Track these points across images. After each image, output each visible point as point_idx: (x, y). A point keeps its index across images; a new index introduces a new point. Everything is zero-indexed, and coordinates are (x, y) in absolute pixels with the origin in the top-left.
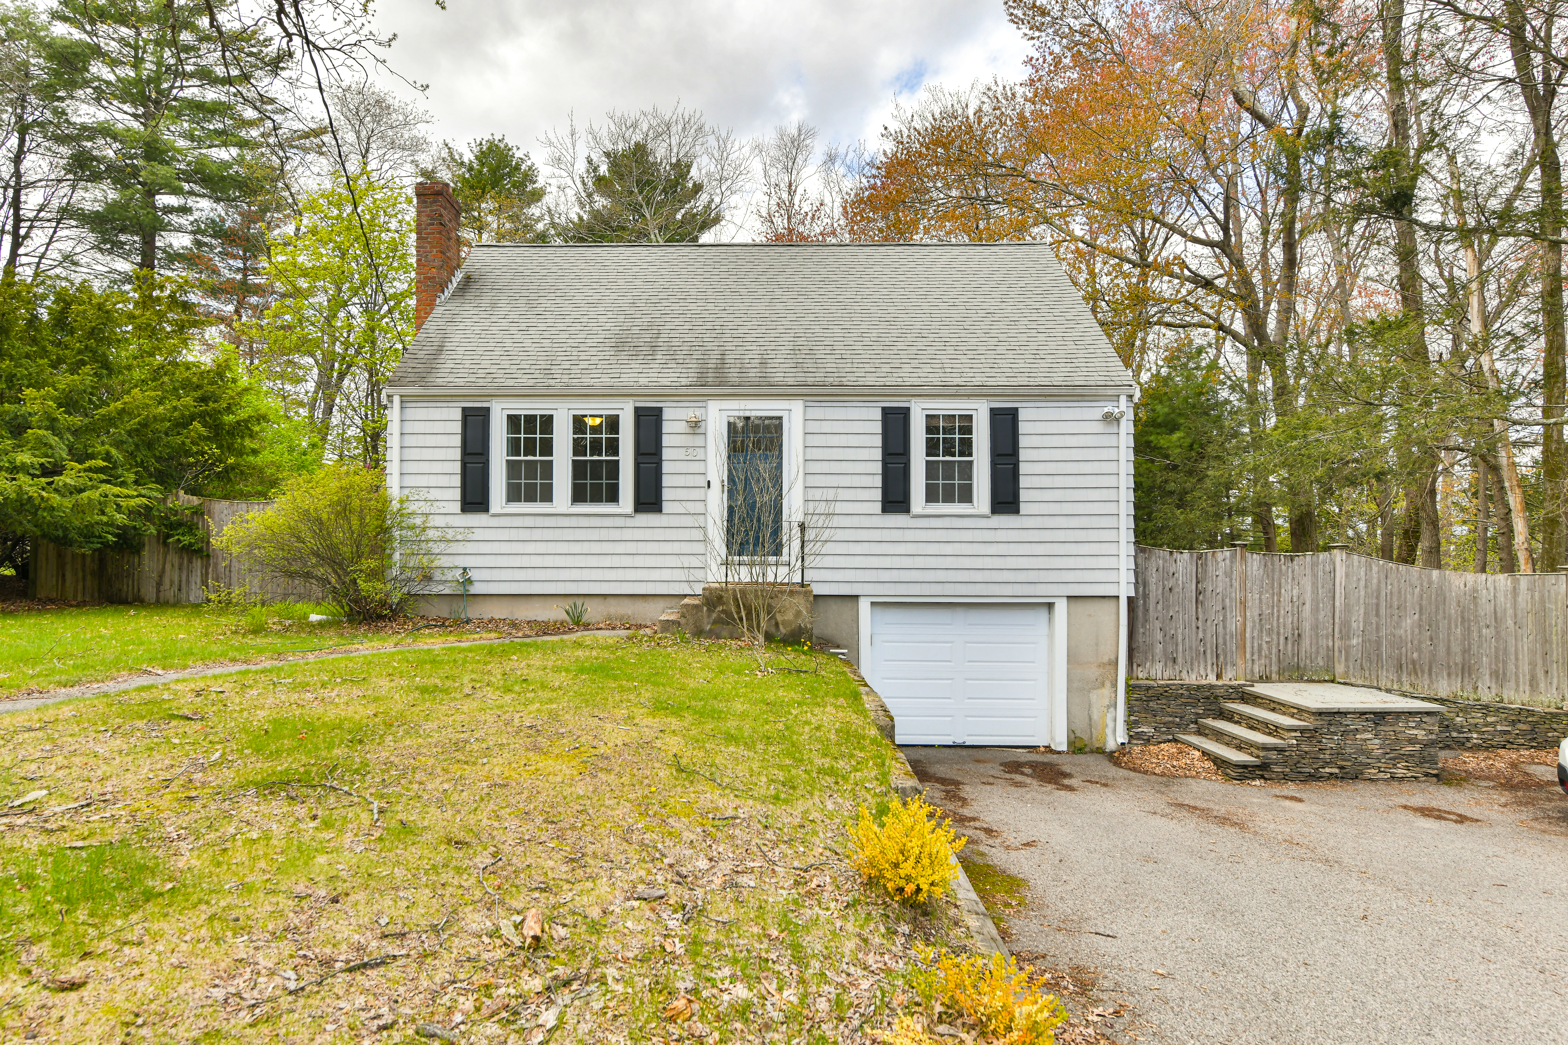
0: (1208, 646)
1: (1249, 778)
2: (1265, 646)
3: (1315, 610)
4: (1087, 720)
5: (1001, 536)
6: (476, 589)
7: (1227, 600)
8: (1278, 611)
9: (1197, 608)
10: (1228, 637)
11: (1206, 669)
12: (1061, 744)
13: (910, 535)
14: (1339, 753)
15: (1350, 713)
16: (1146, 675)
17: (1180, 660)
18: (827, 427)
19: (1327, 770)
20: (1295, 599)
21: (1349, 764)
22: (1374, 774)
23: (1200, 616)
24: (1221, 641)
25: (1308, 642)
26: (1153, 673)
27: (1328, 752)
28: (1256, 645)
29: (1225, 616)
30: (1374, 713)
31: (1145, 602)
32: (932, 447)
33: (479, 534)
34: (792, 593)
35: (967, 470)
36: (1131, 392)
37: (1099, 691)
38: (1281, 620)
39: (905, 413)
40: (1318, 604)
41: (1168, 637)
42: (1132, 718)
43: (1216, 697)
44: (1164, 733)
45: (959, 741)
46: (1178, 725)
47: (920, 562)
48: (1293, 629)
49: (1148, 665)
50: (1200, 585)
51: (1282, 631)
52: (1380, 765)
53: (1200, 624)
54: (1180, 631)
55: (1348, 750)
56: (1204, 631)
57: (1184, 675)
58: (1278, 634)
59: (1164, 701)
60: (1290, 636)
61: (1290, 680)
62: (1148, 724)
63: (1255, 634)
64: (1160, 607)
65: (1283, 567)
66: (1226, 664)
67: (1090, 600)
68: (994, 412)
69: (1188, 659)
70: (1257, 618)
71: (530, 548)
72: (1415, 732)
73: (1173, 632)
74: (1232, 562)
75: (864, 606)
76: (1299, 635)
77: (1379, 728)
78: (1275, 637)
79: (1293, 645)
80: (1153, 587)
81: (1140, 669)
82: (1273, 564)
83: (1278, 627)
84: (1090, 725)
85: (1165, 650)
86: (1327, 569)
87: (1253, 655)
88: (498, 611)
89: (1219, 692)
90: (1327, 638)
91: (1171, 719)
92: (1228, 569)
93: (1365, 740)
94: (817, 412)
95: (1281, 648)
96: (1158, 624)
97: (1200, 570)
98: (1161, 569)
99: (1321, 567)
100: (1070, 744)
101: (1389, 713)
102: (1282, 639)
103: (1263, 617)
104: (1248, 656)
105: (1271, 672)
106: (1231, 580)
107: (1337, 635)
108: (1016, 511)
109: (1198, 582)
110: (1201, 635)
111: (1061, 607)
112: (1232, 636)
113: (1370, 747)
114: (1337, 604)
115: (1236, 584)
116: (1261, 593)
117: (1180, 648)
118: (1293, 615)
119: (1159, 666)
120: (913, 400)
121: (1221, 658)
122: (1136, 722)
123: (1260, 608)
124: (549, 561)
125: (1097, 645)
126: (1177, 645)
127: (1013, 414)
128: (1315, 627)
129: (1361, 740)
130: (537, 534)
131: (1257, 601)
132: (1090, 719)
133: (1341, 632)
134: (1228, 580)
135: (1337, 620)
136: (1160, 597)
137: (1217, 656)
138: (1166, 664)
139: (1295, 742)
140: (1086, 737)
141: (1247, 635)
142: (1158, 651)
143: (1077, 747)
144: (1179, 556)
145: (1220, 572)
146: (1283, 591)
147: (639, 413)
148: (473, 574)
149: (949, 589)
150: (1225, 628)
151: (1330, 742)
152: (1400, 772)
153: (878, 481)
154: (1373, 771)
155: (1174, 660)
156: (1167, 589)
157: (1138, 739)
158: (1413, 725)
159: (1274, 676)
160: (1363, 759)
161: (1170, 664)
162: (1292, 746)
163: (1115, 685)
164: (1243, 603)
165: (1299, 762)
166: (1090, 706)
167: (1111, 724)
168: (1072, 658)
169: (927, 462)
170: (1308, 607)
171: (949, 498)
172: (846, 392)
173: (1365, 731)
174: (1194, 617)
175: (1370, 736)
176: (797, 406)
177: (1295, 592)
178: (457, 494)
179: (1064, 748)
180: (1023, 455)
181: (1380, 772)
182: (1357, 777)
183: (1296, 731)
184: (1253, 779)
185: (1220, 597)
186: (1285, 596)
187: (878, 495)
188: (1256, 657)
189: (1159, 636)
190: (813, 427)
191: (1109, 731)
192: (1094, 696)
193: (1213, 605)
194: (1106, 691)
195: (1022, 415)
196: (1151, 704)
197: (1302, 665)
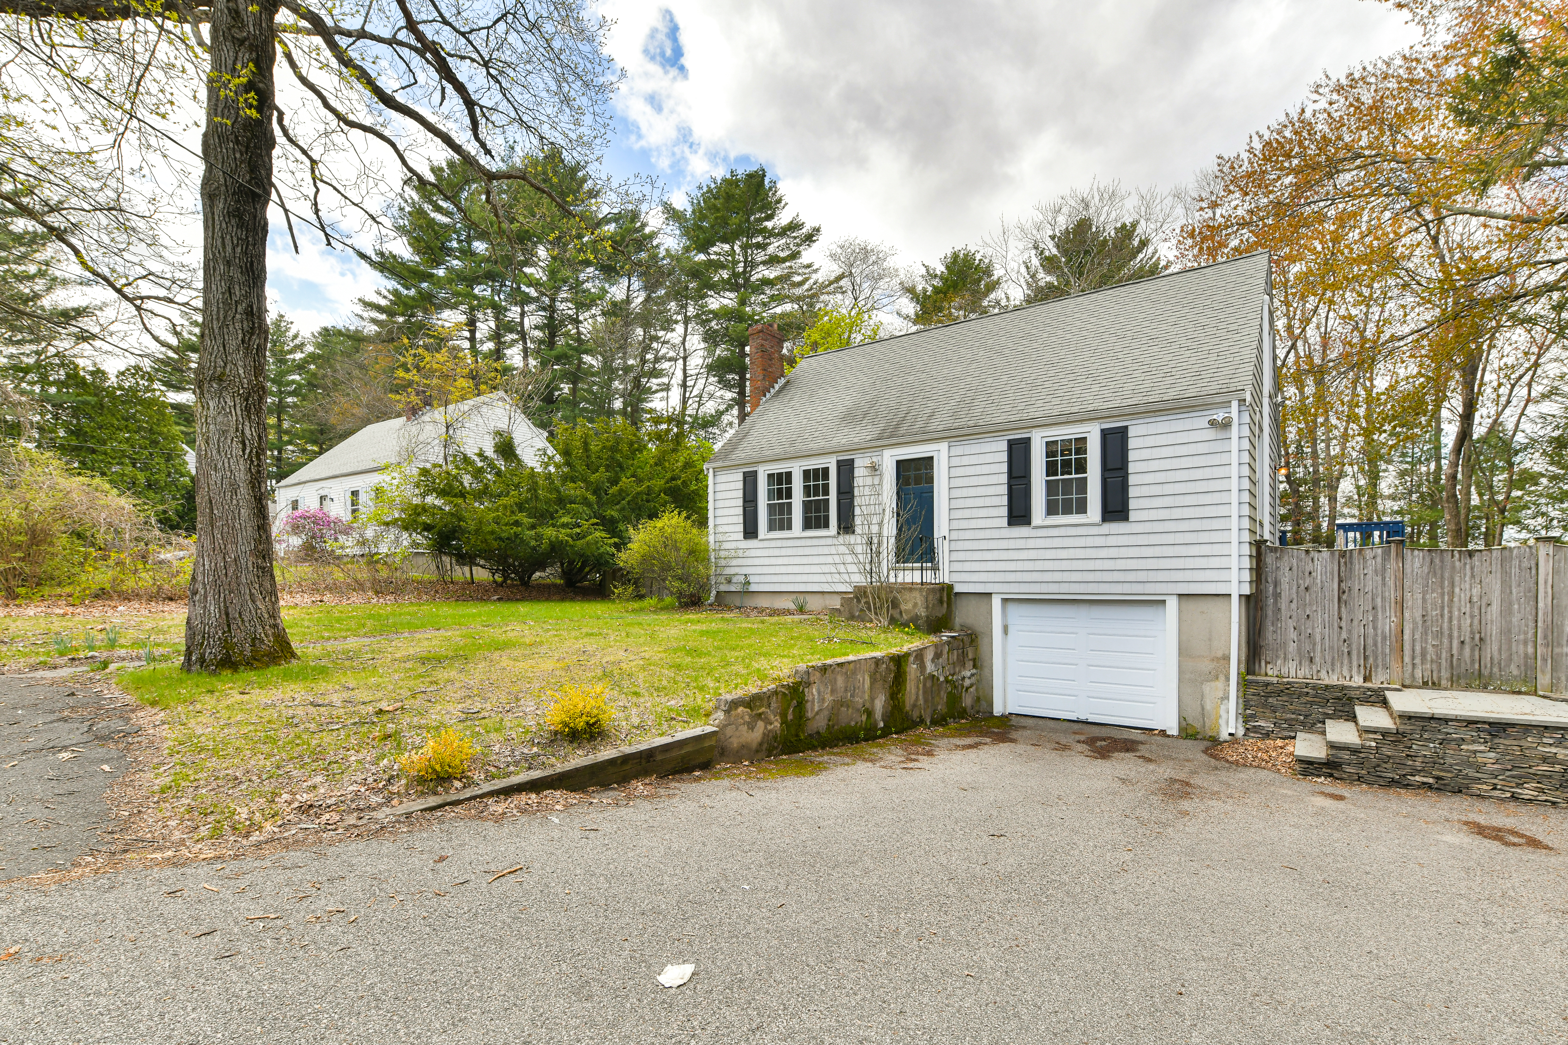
0: (1354, 647)
1: (1312, 774)
2: (1430, 649)
3: (1507, 611)
4: (1199, 709)
5: (1112, 541)
6: (753, 588)
7: (1379, 600)
8: (1450, 612)
9: (1339, 607)
10: (1379, 639)
11: (1351, 671)
12: (1171, 728)
13: (1031, 543)
14: (1435, 761)
15: (1452, 720)
16: (1276, 673)
17: (1317, 659)
18: (966, 461)
19: (1417, 778)
20: (1475, 599)
21: (1449, 775)
22: (1486, 791)
23: (1344, 616)
24: (1370, 641)
25: (1495, 648)
26: (1285, 671)
27: (1420, 759)
28: (1418, 648)
29: (1375, 617)
30: (1490, 724)
31: (1276, 602)
32: (1051, 469)
33: (753, 553)
34: (911, 589)
35: (1082, 485)
36: (1242, 397)
37: (1213, 684)
38: (1455, 622)
39: (1027, 442)
40: (1511, 604)
41: (1303, 636)
42: (1248, 712)
43: (1350, 699)
44: (1285, 729)
45: (1082, 717)
46: (1303, 723)
47: (1039, 565)
48: (1472, 632)
49: (1279, 662)
50: (1343, 585)
51: (1455, 634)
52: (1495, 781)
53: (1343, 624)
54: (1318, 630)
55: (1449, 761)
56: (1350, 632)
57: (1323, 674)
58: (1451, 636)
59: (1285, 698)
60: (1467, 640)
61: (1468, 687)
62: (1266, 719)
63: (1417, 636)
64: (1294, 606)
65: (1457, 564)
66: (1377, 667)
67: (1203, 598)
68: (1105, 433)
69: (1328, 659)
70: (1419, 620)
71: (780, 561)
72: (1554, 750)
73: (1309, 631)
74: (1384, 560)
75: (996, 602)
76: (1481, 639)
77: (1496, 741)
78: (1446, 641)
79: (1472, 650)
80: (1285, 586)
81: (1269, 666)
82: (1442, 561)
83: (1450, 629)
84: (1203, 714)
85: (1299, 649)
86: (1525, 564)
87: (1413, 658)
88: (763, 602)
89: (1353, 694)
90: (1525, 643)
91: (1293, 716)
92: (1379, 566)
93: (1475, 752)
94: (957, 450)
95: (1455, 652)
96: (1291, 623)
97: (1343, 569)
98: (1295, 568)
99: (1516, 562)
100: (1181, 729)
101: (1513, 725)
102: (1455, 644)
103: (1429, 618)
104: (1407, 659)
105: (1440, 678)
106: (1384, 579)
107: (1539, 641)
108: (1126, 518)
109: (1340, 581)
110: (1344, 635)
111: (1172, 604)
112: (1384, 638)
113: (1480, 760)
114: (1541, 605)
115: (1391, 583)
116: (1424, 593)
117: (1318, 648)
118: (1472, 617)
119: (1292, 665)
120: (1034, 431)
121: (1371, 660)
122: (1253, 717)
123: (1424, 608)
124: (790, 569)
125: (1210, 640)
126: (1314, 644)
127: (1123, 432)
128: (1506, 632)
129: (1468, 751)
130: (784, 552)
131: (1420, 601)
132: (1203, 709)
133: (1545, 637)
134: (1379, 578)
135: (1539, 624)
136: (1295, 596)
137: (1366, 658)
138: (1300, 663)
139: (1373, 744)
140: (1198, 725)
141: (1406, 637)
142: (1291, 649)
143: (1188, 732)
144: (1316, 555)
145: (1370, 571)
146: (1457, 590)
147: (839, 464)
148: (752, 579)
149: (1064, 588)
150: (1375, 628)
151: (1425, 749)
152: (1527, 792)
153: (1005, 500)
154: (1484, 787)
155: (1311, 660)
156: (1302, 587)
157: (1255, 732)
158: (1551, 741)
159: (1444, 682)
160: (1471, 773)
161: (1306, 663)
162: (1370, 747)
163: (1228, 679)
164: (1401, 605)
165: (1378, 766)
166: (1202, 696)
167: (1224, 715)
168: (1183, 651)
169: (1047, 481)
170: (1495, 607)
171: (1067, 511)
172: (981, 430)
173: (1474, 742)
174: (1336, 616)
175: (1482, 748)
176: (943, 446)
177: (1476, 591)
178: (741, 528)
179: (1174, 732)
180: (1132, 468)
181: (1495, 789)
182: (1460, 791)
183: (1375, 733)
184: (1319, 776)
185: (1369, 596)
186: (1461, 595)
187: (1004, 511)
188: (1418, 661)
189: (1293, 635)
190: (955, 461)
191: (1222, 722)
192: (1207, 688)
193: (1360, 605)
194: (1220, 684)
195: (1131, 432)
196: (1270, 700)
197: (1486, 672)
